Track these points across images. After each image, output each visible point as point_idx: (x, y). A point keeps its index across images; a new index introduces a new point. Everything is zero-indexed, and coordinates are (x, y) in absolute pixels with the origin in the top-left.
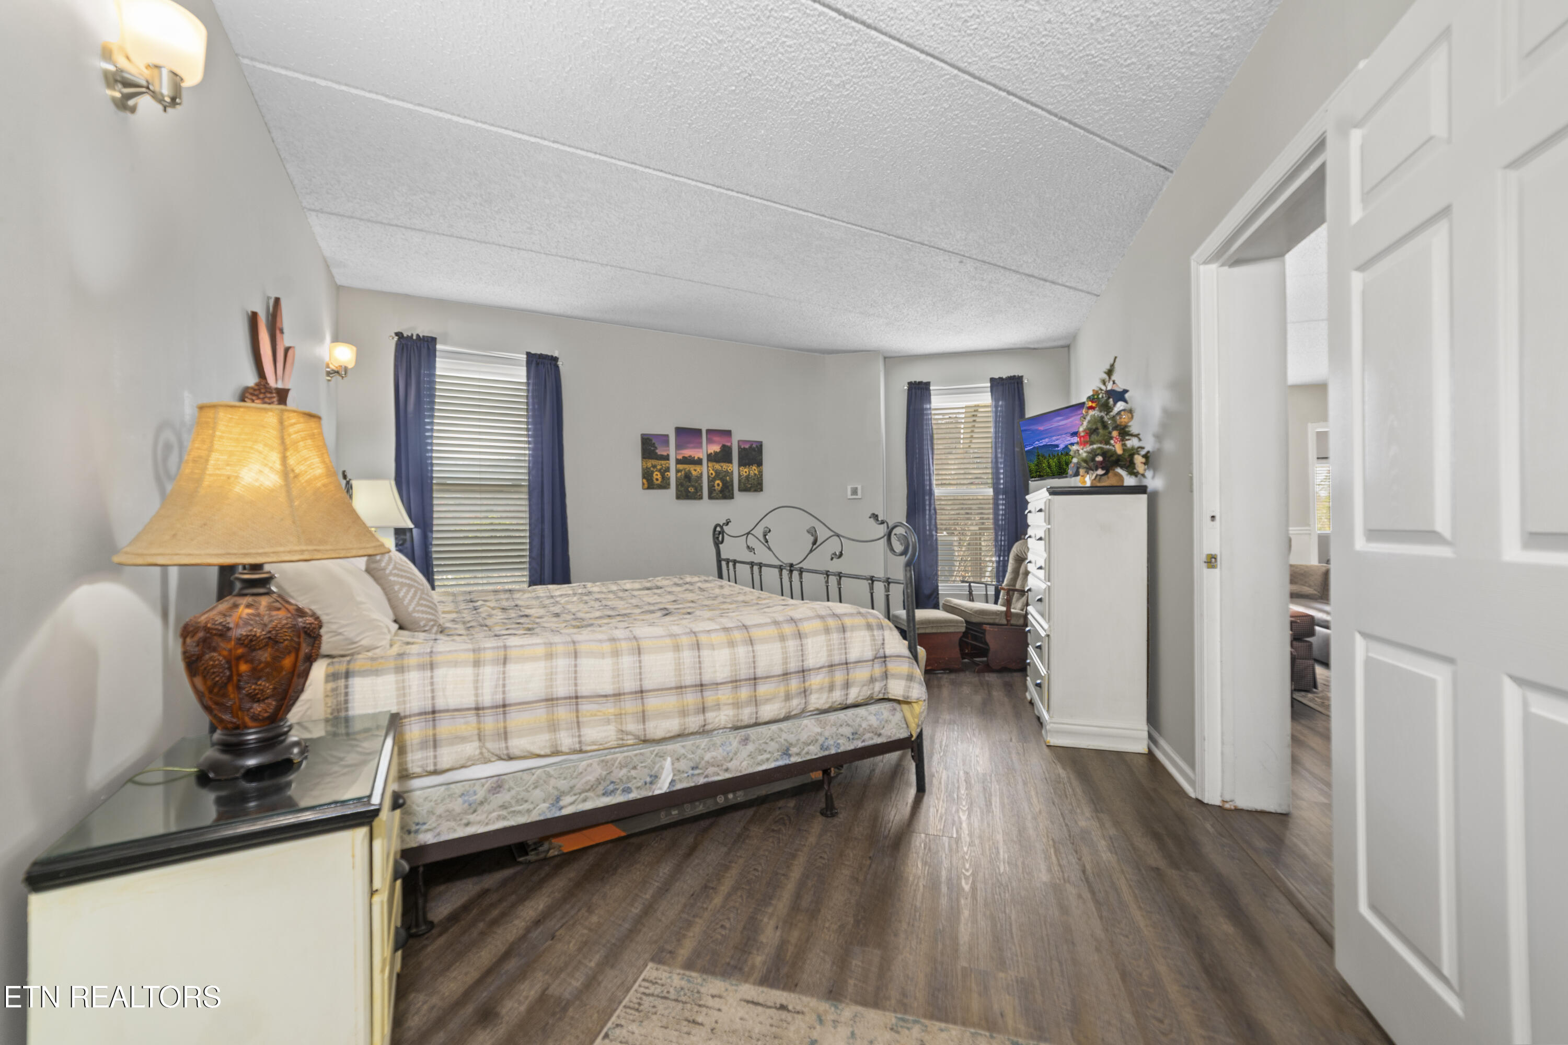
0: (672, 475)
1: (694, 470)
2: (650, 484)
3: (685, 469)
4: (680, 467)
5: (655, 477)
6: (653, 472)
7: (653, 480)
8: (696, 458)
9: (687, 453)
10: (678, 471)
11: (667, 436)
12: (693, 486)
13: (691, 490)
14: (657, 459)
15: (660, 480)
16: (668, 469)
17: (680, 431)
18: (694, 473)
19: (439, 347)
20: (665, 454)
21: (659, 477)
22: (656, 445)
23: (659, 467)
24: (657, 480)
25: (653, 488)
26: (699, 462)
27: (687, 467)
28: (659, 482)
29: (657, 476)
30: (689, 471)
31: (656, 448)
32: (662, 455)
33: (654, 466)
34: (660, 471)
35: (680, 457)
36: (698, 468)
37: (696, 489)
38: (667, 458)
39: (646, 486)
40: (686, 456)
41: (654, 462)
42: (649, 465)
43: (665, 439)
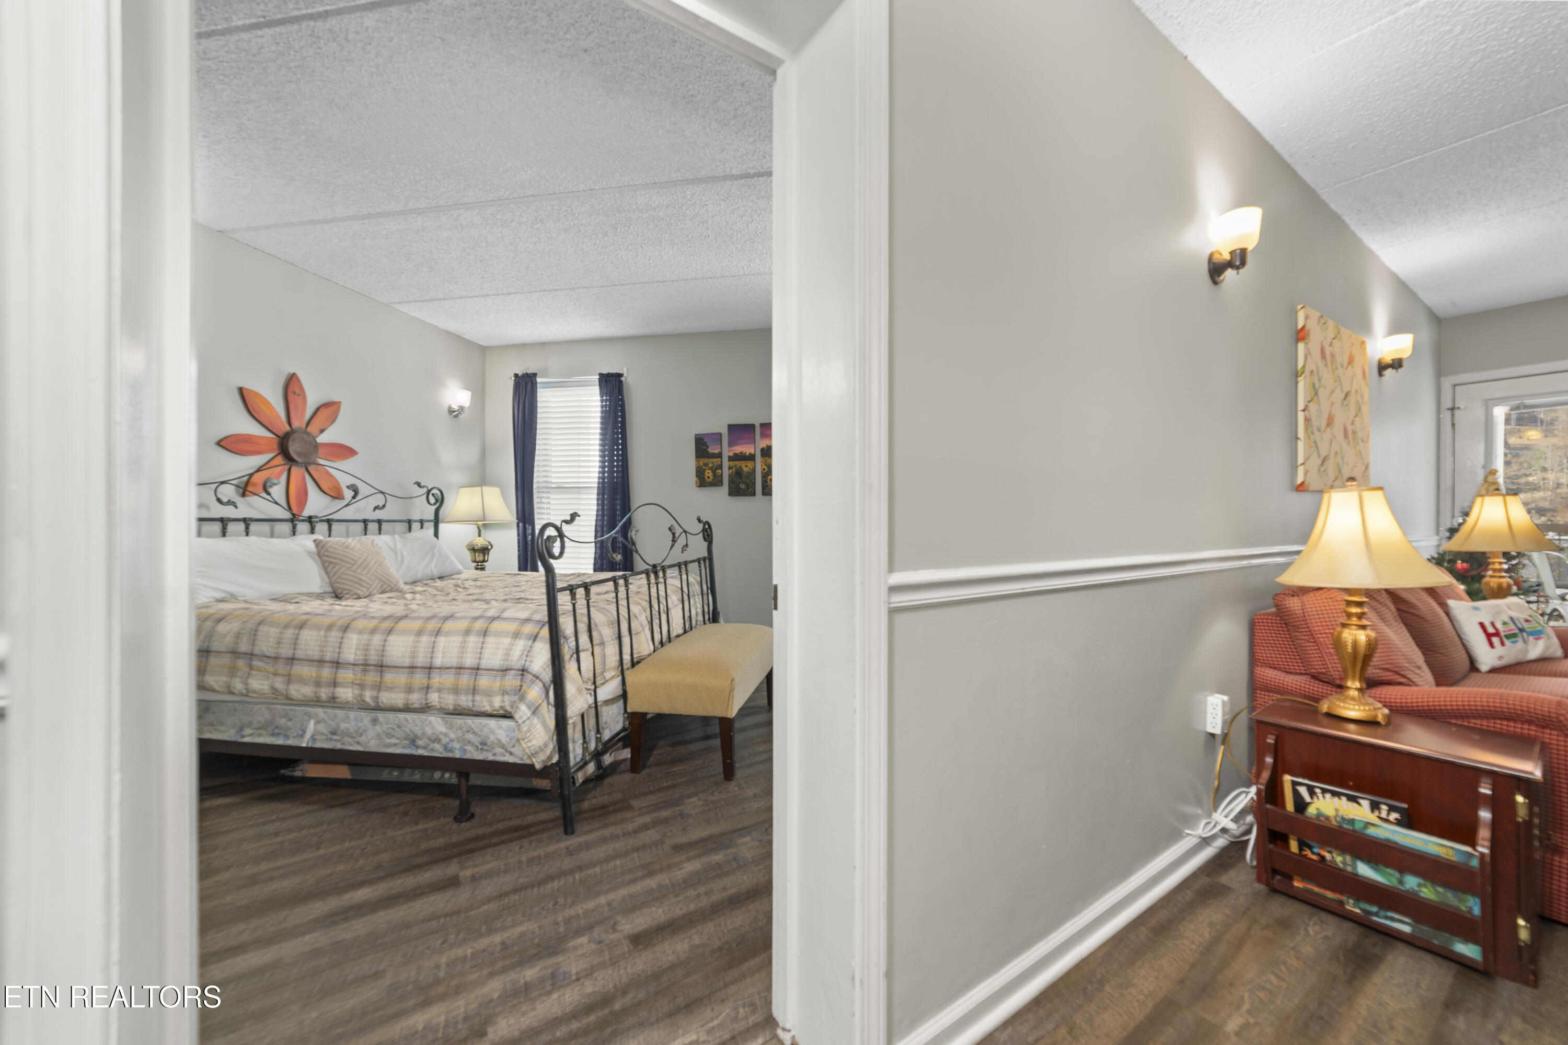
0: (726, 473)
1: (746, 467)
2: (702, 482)
3: (736, 466)
4: (732, 464)
5: (707, 475)
6: (705, 470)
7: (704, 478)
8: (747, 454)
9: (738, 449)
10: (730, 468)
11: (720, 434)
12: (744, 483)
13: (743, 486)
14: (708, 457)
15: (711, 477)
16: (720, 467)
17: (732, 428)
18: (745, 469)
19: (539, 380)
20: (716, 451)
21: (711, 475)
22: (708, 444)
23: (710, 465)
24: (709, 477)
25: (705, 486)
26: (752, 457)
27: (738, 463)
28: (710, 480)
29: (709, 474)
30: (741, 467)
31: (708, 447)
32: (714, 453)
33: (706, 465)
34: (711, 469)
35: (731, 454)
36: (750, 464)
37: (747, 485)
38: (719, 455)
39: (698, 484)
40: (738, 452)
41: (706, 460)
42: (701, 463)
43: (718, 437)
